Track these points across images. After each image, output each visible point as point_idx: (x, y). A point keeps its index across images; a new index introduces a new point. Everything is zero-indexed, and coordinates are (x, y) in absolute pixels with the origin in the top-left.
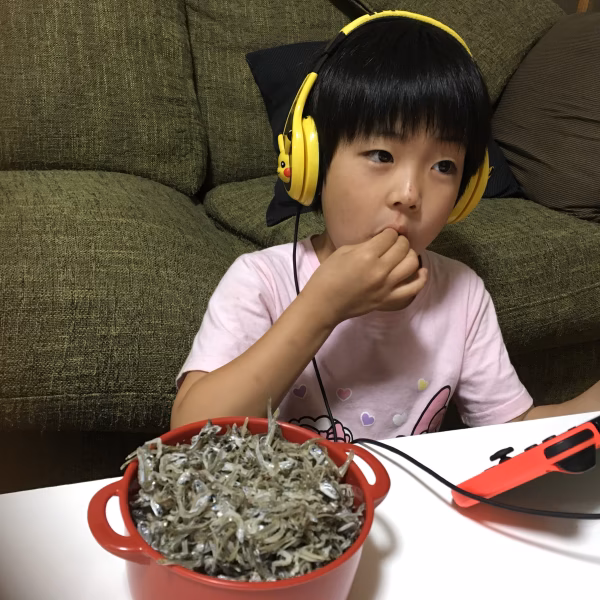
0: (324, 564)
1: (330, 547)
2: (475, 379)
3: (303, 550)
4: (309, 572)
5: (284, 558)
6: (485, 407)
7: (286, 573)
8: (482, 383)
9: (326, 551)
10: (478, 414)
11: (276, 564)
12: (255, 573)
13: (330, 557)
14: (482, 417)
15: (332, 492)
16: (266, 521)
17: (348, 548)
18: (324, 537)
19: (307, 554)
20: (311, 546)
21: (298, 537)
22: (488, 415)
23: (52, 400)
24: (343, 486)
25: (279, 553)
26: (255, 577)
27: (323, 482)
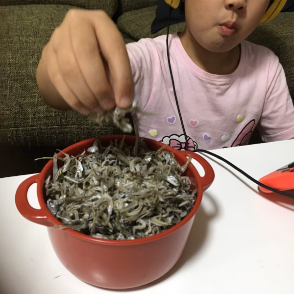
0: (168, 227)
1: (173, 217)
2: (272, 115)
3: (154, 218)
4: (158, 233)
5: (141, 224)
6: (277, 131)
7: (142, 233)
8: (275, 118)
9: (170, 219)
10: (272, 136)
11: (135, 228)
12: (120, 234)
13: (172, 223)
14: (275, 137)
15: (175, 181)
16: (129, 200)
17: (185, 216)
18: (169, 210)
19: (157, 222)
20: (160, 216)
21: (151, 211)
22: (279, 136)
23: (32, 129)
24: (183, 178)
25: (137, 221)
26: (120, 236)
27: (169, 175)
